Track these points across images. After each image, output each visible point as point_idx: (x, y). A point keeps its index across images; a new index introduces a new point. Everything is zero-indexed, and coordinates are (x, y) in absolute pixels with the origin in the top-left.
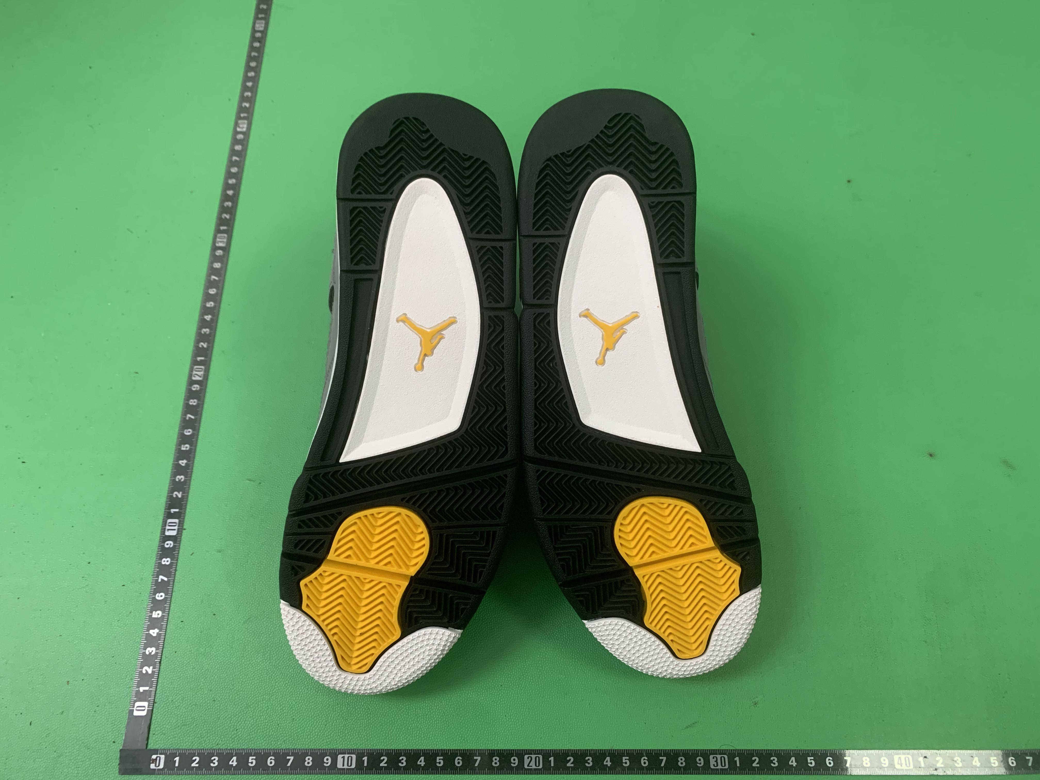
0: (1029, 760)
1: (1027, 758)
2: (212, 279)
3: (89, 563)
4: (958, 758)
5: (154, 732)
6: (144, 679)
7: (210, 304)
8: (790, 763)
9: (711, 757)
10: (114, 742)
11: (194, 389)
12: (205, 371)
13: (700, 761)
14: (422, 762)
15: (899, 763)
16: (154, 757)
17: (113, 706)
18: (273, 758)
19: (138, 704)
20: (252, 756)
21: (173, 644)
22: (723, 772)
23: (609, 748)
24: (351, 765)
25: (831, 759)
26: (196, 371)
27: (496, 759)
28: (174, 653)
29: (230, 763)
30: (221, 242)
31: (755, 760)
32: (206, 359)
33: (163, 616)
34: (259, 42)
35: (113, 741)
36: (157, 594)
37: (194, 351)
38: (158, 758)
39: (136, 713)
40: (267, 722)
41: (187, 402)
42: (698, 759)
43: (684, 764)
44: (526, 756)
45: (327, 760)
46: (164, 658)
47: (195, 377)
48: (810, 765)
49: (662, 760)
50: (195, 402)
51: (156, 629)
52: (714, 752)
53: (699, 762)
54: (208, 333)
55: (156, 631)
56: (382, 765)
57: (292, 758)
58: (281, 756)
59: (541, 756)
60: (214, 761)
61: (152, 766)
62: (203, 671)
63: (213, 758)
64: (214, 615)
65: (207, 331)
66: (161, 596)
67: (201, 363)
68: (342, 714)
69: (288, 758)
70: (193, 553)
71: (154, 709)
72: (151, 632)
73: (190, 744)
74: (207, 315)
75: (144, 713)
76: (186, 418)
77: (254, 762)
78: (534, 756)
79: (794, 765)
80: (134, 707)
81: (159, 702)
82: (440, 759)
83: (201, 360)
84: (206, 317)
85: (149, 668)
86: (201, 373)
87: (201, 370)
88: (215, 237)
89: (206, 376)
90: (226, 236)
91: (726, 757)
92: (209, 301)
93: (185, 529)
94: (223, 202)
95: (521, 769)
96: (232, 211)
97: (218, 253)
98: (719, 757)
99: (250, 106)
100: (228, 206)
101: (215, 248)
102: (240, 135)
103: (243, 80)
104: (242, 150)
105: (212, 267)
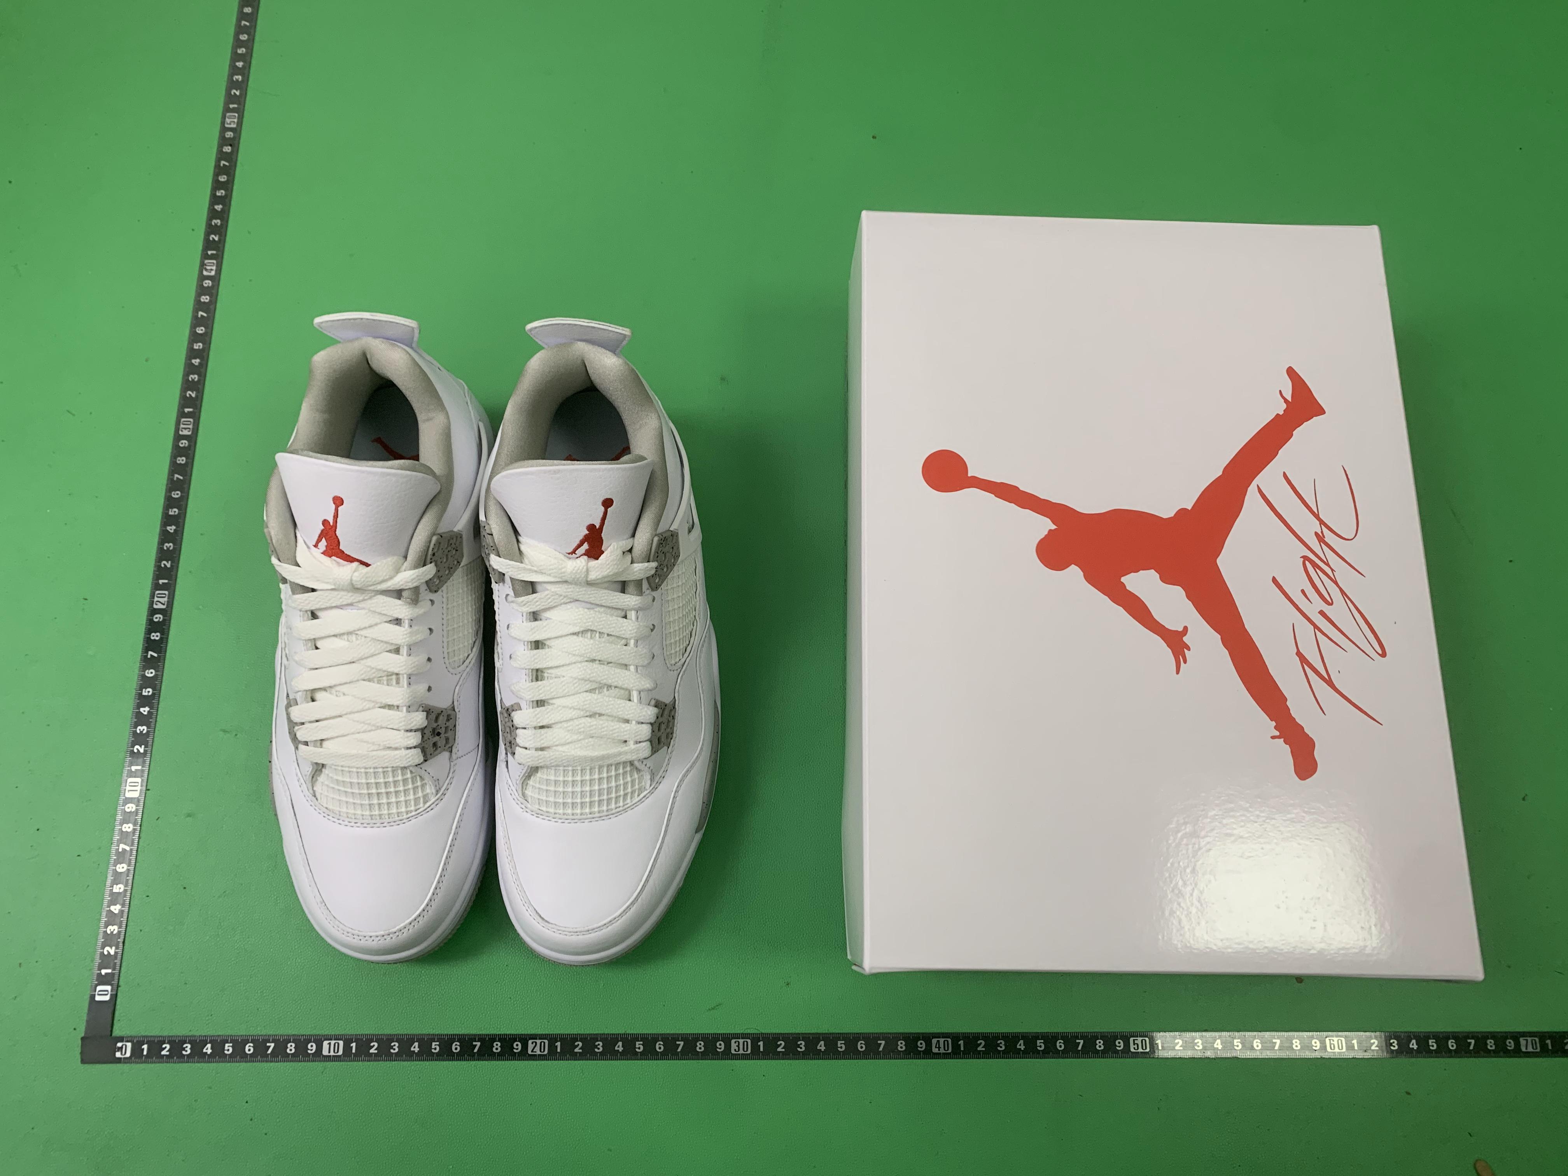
2: (175, 479)
3: (38, 830)
5: (118, 1019)
6: (106, 961)
7: (174, 512)
8: (818, 1047)
9: (733, 1041)
10: (75, 1029)
11: (156, 620)
12: (168, 599)
13: (721, 1046)
14: (415, 1048)
16: (119, 1044)
17: (72, 991)
18: (252, 1044)
19: (99, 988)
20: (228, 1043)
21: (139, 921)
22: (745, 1057)
23: (623, 1032)
24: (338, 1052)
25: (863, 1042)
26: (158, 597)
27: (497, 1045)
28: (139, 932)
29: (205, 1050)
30: (185, 429)
31: (781, 1044)
32: (170, 582)
33: (126, 891)
34: (231, 145)
35: (73, 1028)
36: (118, 866)
37: (155, 571)
38: (124, 1046)
39: (98, 998)
41: (148, 636)
42: (718, 1044)
43: (703, 1049)
44: (530, 1042)
45: (312, 1046)
46: (129, 936)
47: (156, 604)
48: (839, 1049)
49: (679, 1045)
50: (157, 636)
51: (118, 905)
52: (737, 1036)
53: (719, 1047)
54: (171, 548)
55: (119, 907)
56: (372, 1051)
57: (272, 1045)
58: (260, 1044)
60: (186, 1049)
61: (118, 1055)
62: (173, 951)
63: (185, 1046)
64: (185, 888)
65: (170, 546)
66: (123, 868)
67: (164, 587)
68: (330, 998)
69: (268, 1044)
70: (159, 818)
71: (118, 994)
72: (113, 908)
73: (159, 1030)
74: (170, 525)
75: (107, 998)
76: (147, 655)
77: (231, 1049)
78: (538, 1041)
79: (823, 1050)
80: (95, 992)
81: (123, 986)
82: (435, 1045)
83: (164, 583)
84: (168, 528)
85: (111, 948)
86: (164, 600)
87: (164, 596)
88: (178, 423)
89: (170, 603)
90: (191, 420)
91: (749, 1041)
92: (172, 508)
93: (149, 790)
94: (186, 374)
95: (524, 1055)
96: (199, 387)
97: (182, 444)
98: (741, 1041)
99: (219, 239)
100: (193, 380)
101: (178, 437)
102: (207, 281)
103: (210, 201)
104: (210, 302)
105: (175, 462)
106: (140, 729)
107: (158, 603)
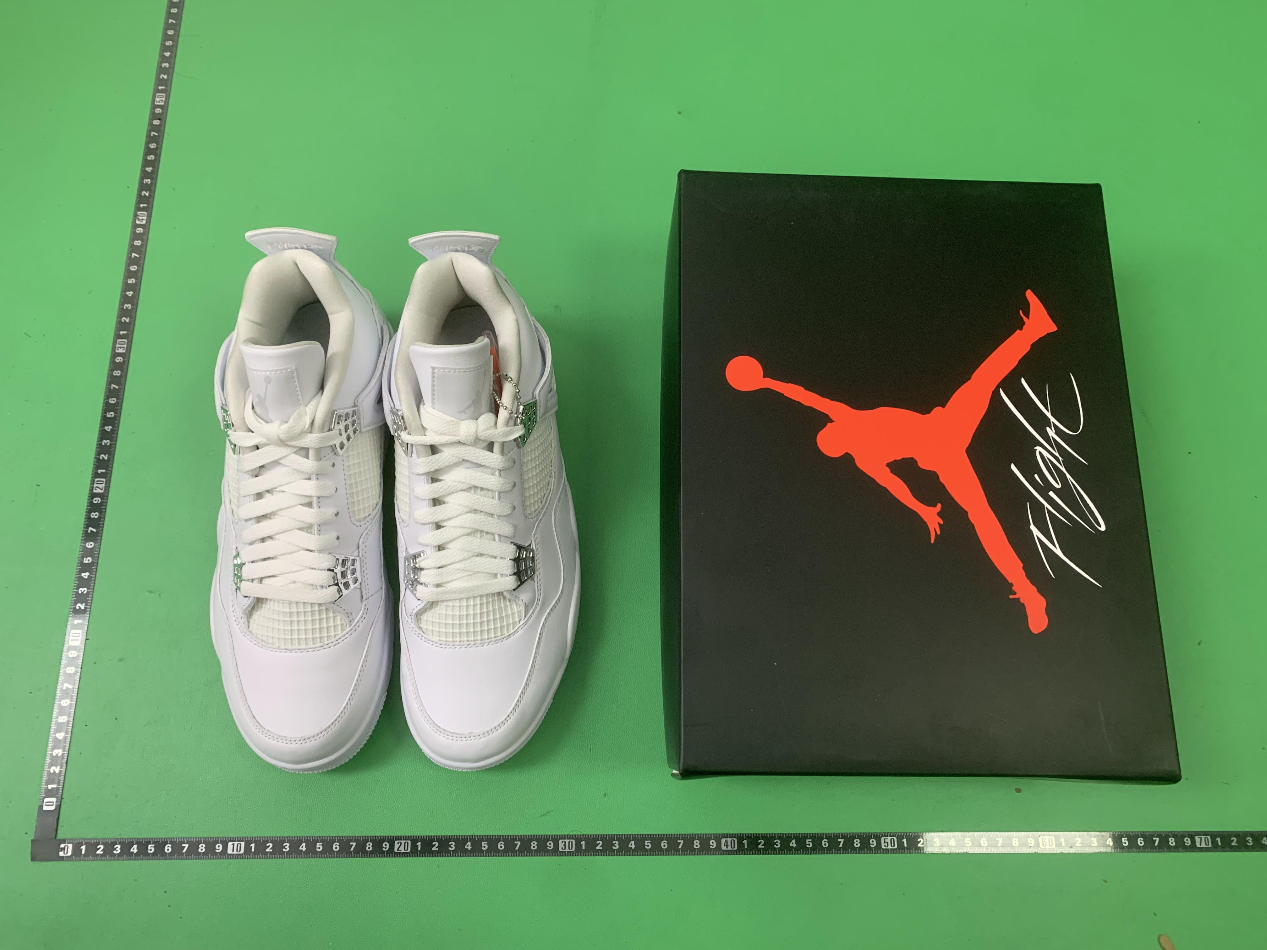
2: (112, 388)
5: (62, 824)
6: (52, 778)
7: (110, 414)
8: (629, 846)
9: (561, 841)
10: (26, 833)
11: (95, 502)
12: (105, 485)
13: (551, 845)
14: (303, 847)
15: (725, 845)
16: (62, 846)
17: (23, 802)
18: (170, 845)
19: (46, 800)
20: (151, 844)
21: (80, 745)
22: (570, 854)
23: (472, 834)
24: (240, 851)
25: (665, 842)
26: (97, 483)
27: (369, 845)
28: (81, 753)
29: (132, 850)
30: (121, 348)
31: (599, 843)
32: (107, 471)
33: (69, 720)
34: (159, 119)
36: (63, 700)
37: (95, 462)
38: (66, 847)
39: (45, 808)
40: (165, 814)
41: (89, 515)
42: (548, 843)
43: (536, 847)
45: (219, 846)
46: (71, 758)
47: (96, 489)
48: (647, 847)
49: (517, 844)
50: (96, 515)
51: (63, 732)
52: (564, 837)
53: (549, 846)
56: (268, 850)
57: (187, 845)
58: (177, 845)
60: (117, 849)
61: (61, 854)
62: (108, 770)
64: (117, 719)
65: (107, 443)
66: (66, 702)
67: (102, 475)
68: (234, 806)
69: (183, 845)
70: (97, 662)
71: (62, 804)
72: (57, 735)
73: (95, 834)
74: (108, 425)
75: (53, 808)
76: (88, 531)
77: (153, 849)
78: (403, 842)
79: (633, 848)
80: (43, 803)
81: (66, 798)
82: (319, 845)
83: (102, 473)
84: (106, 428)
85: (57, 767)
86: (102, 486)
87: (102, 482)
88: (115, 343)
89: (107, 488)
90: (126, 341)
91: (574, 841)
92: (110, 411)
93: (88, 639)
94: (122, 304)
95: (391, 853)
96: (132, 314)
97: (118, 360)
98: (567, 841)
99: (149, 195)
100: (127, 308)
101: (115, 355)
102: (139, 229)
103: (142, 164)
104: (142, 245)
105: (112, 375)
106: (81, 590)
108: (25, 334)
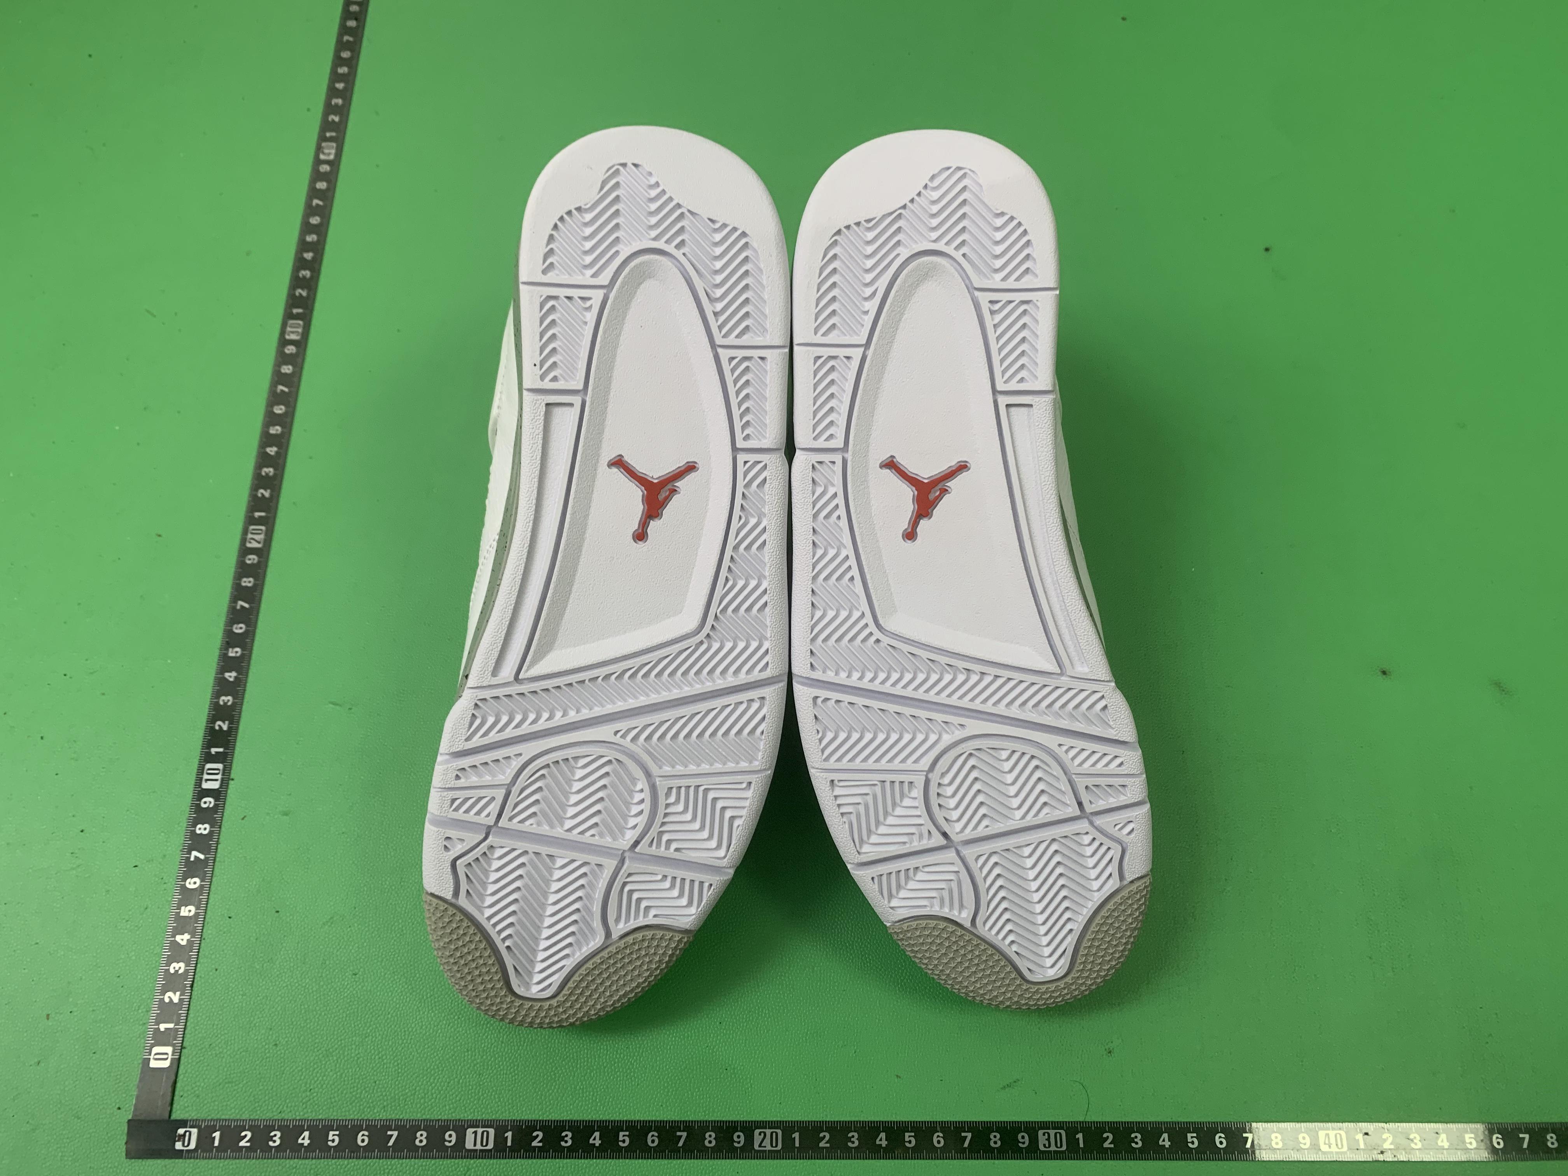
0: (1524, 1138)
1: (1521, 1136)
2: (279, 391)
3: (82, 831)
4: (1416, 1135)
5: (181, 1094)
6: (167, 1011)
7: (276, 430)
8: (1161, 1143)
9: (1041, 1132)
10: (119, 1108)
11: (248, 562)
12: (266, 535)
13: (1024, 1140)
14: (596, 1139)
15: (1327, 1142)
16: (181, 1131)
17: (117, 1053)
18: (366, 1133)
19: (156, 1050)
20: (333, 1130)
21: (213, 957)
22: (1058, 1156)
23: (887, 1119)
24: (487, 1145)
25: (1223, 1136)
26: (252, 533)
27: (710, 1136)
28: (214, 971)
29: (300, 1141)
30: (293, 332)
31: (1108, 1137)
32: (269, 515)
33: (197, 915)
34: (356, 20)
35: (117, 1106)
36: (189, 880)
37: (249, 502)
38: (187, 1134)
39: (153, 1064)
40: (358, 1078)
41: (238, 582)
42: (1020, 1136)
43: (999, 1143)
44: (757, 1132)
45: (450, 1136)
46: (199, 979)
47: (250, 542)
48: (1190, 1145)
49: (966, 1137)
50: (250, 582)
51: (186, 935)
52: (1045, 1125)
53: (1022, 1141)
54: (271, 474)
55: (187, 936)
56: (534, 1144)
57: (395, 1133)
58: (378, 1131)
59: (779, 1132)
60: (274, 1138)
61: (179, 1146)
62: (258, 998)
63: (272, 1134)
64: (278, 912)
65: (270, 472)
66: (195, 883)
67: (260, 521)
68: (475, 1065)
69: (389, 1133)
70: (245, 817)
71: (182, 1058)
72: (178, 938)
73: (237, 1111)
74: (271, 446)
75: (166, 1064)
76: (236, 607)
77: (337, 1139)
79: (1167, 1146)
80: (150, 1055)
81: (189, 1048)
82: (624, 1136)
83: (260, 517)
84: (268, 450)
85: (175, 993)
86: (260, 537)
87: (260, 532)
88: (284, 325)
89: (268, 541)
90: (301, 322)
91: (1063, 1133)
92: (274, 425)
93: (233, 779)
94: (296, 269)
95: (748, 1151)
96: (311, 285)
97: (289, 350)
98: (1052, 1132)
99: (340, 120)
100: (304, 277)
101: (283, 342)
102: (324, 166)
103: (330, 79)
104: (328, 189)
105: (280, 371)
106: (223, 699)
107: (252, 541)
108: (148, 311)
